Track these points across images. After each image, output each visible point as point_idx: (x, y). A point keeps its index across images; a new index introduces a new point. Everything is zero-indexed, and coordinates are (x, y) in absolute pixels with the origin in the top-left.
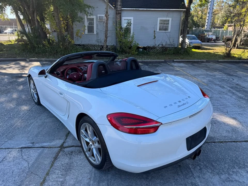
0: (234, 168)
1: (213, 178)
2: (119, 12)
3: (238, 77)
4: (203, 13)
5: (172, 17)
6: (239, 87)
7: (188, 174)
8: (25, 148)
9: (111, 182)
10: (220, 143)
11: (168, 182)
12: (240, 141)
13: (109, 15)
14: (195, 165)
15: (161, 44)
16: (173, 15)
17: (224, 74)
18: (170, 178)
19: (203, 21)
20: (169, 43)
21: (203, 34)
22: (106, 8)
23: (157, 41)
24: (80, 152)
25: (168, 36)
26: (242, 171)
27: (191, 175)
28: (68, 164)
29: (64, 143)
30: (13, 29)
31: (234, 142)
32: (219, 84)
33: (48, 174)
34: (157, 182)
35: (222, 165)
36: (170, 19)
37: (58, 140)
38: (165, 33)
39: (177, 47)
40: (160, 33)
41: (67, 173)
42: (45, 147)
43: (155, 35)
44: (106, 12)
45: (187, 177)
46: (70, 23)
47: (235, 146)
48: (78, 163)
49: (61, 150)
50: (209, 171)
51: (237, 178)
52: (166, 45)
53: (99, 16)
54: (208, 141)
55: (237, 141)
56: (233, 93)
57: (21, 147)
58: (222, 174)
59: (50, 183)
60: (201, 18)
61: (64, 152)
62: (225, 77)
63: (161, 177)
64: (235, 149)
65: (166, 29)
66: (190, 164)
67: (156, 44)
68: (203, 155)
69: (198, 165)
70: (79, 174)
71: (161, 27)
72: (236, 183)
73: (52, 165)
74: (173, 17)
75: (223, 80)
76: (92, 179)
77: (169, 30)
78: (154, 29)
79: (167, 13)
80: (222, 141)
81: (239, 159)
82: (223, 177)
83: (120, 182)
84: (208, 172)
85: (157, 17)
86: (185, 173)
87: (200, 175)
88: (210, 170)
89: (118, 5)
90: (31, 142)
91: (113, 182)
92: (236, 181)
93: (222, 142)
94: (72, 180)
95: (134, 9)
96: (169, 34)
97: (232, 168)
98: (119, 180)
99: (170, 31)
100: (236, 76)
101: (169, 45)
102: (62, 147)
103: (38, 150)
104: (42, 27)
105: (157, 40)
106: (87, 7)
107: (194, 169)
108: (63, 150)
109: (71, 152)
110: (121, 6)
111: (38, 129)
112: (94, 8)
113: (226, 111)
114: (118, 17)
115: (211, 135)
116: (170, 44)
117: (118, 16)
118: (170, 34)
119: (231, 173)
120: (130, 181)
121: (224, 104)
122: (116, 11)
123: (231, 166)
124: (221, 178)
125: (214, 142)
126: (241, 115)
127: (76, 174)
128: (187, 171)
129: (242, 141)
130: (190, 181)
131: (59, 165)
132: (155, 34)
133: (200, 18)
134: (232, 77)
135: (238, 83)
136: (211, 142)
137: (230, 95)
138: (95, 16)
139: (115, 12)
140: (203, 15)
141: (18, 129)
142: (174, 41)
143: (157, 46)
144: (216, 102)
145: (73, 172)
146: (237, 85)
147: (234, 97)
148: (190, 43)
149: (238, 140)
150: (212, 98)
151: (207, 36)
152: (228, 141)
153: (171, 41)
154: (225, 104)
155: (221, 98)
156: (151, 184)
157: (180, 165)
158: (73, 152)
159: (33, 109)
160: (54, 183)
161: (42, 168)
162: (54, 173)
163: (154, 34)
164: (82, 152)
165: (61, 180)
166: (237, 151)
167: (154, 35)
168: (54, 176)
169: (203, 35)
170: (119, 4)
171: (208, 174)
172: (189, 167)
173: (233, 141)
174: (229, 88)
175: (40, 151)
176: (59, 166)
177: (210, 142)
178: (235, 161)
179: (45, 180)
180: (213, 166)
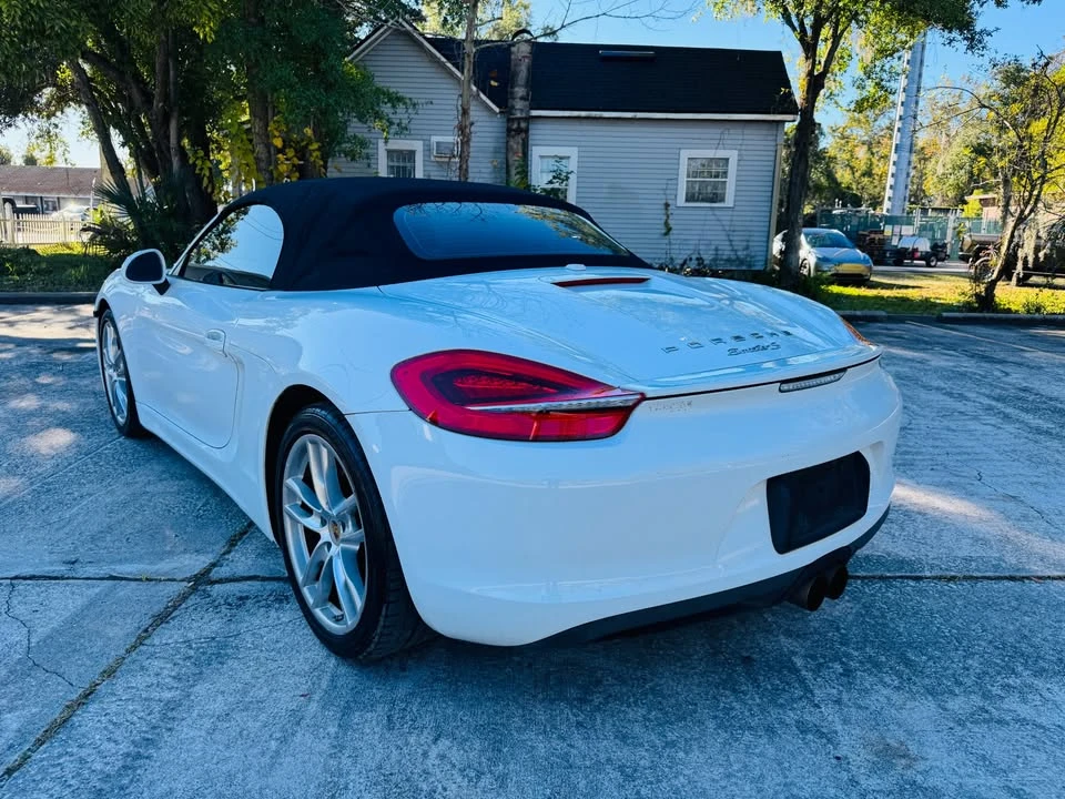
0: (1013, 672)
1: (908, 707)
2: (519, 124)
3: (1028, 366)
4: (873, 154)
5: (739, 147)
6: (1030, 399)
7: (784, 690)
8: (32, 578)
9: (404, 709)
10: (943, 583)
11: (685, 719)
12: (1040, 578)
13: (472, 124)
14: (824, 657)
15: (694, 257)
16: (746, 137)
17: (966, 358)
18: (696, 704)
19: (875, 187)
20: (726, 253)
21: (876, 232)
22: (461, 96)
23: (677, 247)
24: (281, 599)
25: (724, 223)
26: (1049, 686)
27: (799, 693)
28: (213, 638)
29: (214, 565)
30: (86, 207)
31: (1012, 578)
32: (943, 385)
33: (110, 673)
34: (631, 715)
35: (953, 662)
36: (733, 155)
37: (187, 556)
38: (710, 213)
39: (762, 268)
40: (691, 212)
41: (201, 673)
42: (122, 579)
43: (670, 222)
44: (461, 112)
45: (781, 701)
46: (312, 159)
47: (1016, 594)
48: (262, 637)
49: (194, 590)
50: (887, 679)
51: (1025, 711)
52: (715, 260)
53: (438, 143)
54: (889, 571)
55: (1028, 578)
56: (1007, 417)
57: (13, 574)
58: (952, 692)
59: (113, 706)
60: (868, 173)
61: (209, 596)
62: (969, 365)
63: (651, 697)
64: (1014, 603)
65: (716, 197)
66: (794, 653)
67: (674, 256)
68: (863, 622)
69: (836, 658)
70: (258, 678)
71: (693, 188)
72: (1019, 729)
73: (140, 641)
74: (744, 147)
75: (963, 375)
76: (316, 697)
77: (729, 201)
78: (664, 197)
79: (720, 131)
80: (953, 574)
81: (1037, 641)
82: (957, 704)
83: (449, 711)
84: (886, 685)
85: (678, 146)
86: (769, 687)
87: (845, 696)
88: (894, 678)
89: (514, 99)
90: (68, 558)
91: (415, 710)
92: (1023, 721)
93: (953, 578)
94: (220, 698)
95: (583, 114)
96: (729, 218)
97: (999, 674)
98: (444, 705)
99: (731, 205)
100: (1020, 365)
101: (729, 260)
102: (201, 580)
103: (88, 587)
104: (197, 172)
105: (678, 242)
106: (389, 101)
107: (817, 670)
108: (204, 591)
109: (241, 598)
110: (527, 103)
111: (110, 517)
112: (414, 105)
113: (976, 473)
114: (515, 146)
115: (900, 553)
116: (733, 257)
117: (516, 144)
118: (735, 218)
119: (996, 690)
120: (498, 708)
121: (965, 450)
122: (509, 120)
123: (998, 665)
124: (946, 710)
125: (918, 579)
126: (1041, 489)
127: (247, 677)
128: (780, 679)
129: (1049, 577)
130: (792, 715)
131: (170, 641)
132: (668, 217)
133: (863, 175)
134: (999, 366)
135: (1025, 385)
136: (901, 577)
137: (993, 422)
138: (421, 142)
139: (505, 125)
140: (875, 160)
141: (21, 513)
142: (751, 244)
143: (678, 267)
144: (931, 442)
145: (232, 670)
146: (1025, 390)
147: (1010, 428)
148: (821, 261)
149: (1028, 574)
150: (911, 429)
151: (895, 242)
152: (980, 575)
153: (739, 245)
154: (969, 450)
155: (949, 429)
156: (599, 721)
157: (748, 658)
158: (247, 598)
159: (107, 449)
160: (131, 708)
161: (89, 651)
162: (142, 668)
163: (665, 218)
164: (293, 599)
165: (167, 695)
166: (1025, 614)
167: (663, 222)
168: (139, 681)
169: (877, 237)
170: (520, 94)
171: (885, 692)
172: (794, 664)
173: (1007, 574)
174: (987, 401)
175: (97, 590)
176: (172, 645)
177: (895, 578)
178: (1015, 647)
179: (89, 694)
180: (908, 663)
